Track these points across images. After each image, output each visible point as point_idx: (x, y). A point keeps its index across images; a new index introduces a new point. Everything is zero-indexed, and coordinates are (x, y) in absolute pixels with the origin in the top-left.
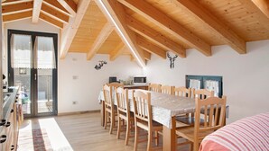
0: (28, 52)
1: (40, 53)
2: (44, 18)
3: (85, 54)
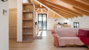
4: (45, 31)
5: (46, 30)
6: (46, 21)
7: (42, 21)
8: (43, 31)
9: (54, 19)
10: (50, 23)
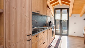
0: (60, 15)
1: (63, 15)
2: (63, 3)
3: (79, 14)
4: (66, 37)
5: (67, 35)
6: (68, 21)
7: (61, 21)
8: (62, 36)
9: (81, 16)
10: (75, 23)
